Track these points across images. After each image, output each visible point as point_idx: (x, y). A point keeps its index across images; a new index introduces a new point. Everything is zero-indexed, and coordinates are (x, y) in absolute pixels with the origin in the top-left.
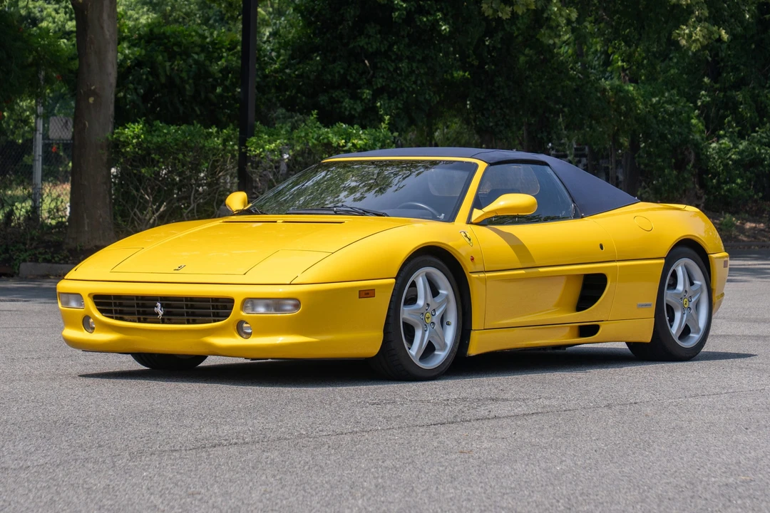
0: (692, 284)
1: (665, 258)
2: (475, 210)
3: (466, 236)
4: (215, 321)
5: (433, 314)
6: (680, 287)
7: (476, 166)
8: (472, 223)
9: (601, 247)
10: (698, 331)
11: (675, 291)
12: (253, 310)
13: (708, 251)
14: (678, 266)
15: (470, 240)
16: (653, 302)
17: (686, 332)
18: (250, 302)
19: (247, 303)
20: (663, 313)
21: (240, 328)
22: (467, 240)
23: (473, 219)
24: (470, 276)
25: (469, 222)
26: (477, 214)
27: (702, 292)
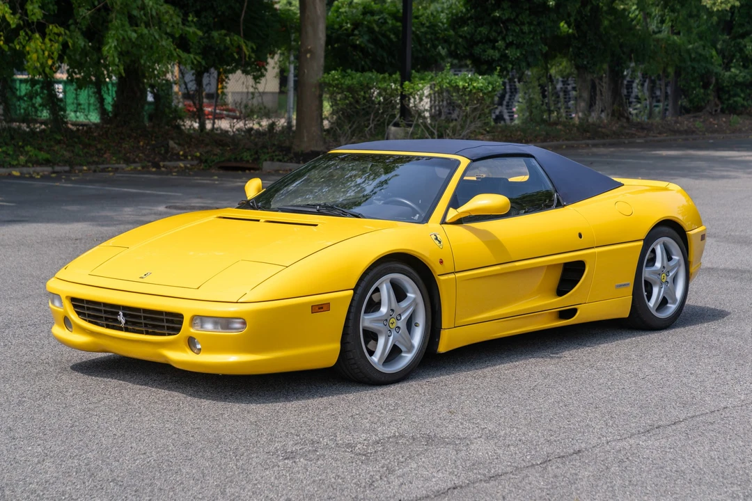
0: (670, 259)
1: (644, 240)
2: (451, 209)
3: (436, 239)
4: (169, 334)
5: (399, 318)
6: (658, 265)
7: (458, 163)
8: (446, 223)
9: (580, 236)
10: (674, 301)
11: (653, 268)
12: (202, 327)
13: (686, 228)
14: (657, 244)
15: (440, 242)
16: (631, 281)
17: (663, 303)
18: (199, 319)
19: (196, 320)
20: (641, 288)
21: (191, 342)
22: (437, 242)
23: (448, 220)
24: (439, 279)
25: (443, 222)
26: (453, 214)
27: (680, 265)
